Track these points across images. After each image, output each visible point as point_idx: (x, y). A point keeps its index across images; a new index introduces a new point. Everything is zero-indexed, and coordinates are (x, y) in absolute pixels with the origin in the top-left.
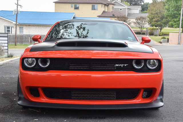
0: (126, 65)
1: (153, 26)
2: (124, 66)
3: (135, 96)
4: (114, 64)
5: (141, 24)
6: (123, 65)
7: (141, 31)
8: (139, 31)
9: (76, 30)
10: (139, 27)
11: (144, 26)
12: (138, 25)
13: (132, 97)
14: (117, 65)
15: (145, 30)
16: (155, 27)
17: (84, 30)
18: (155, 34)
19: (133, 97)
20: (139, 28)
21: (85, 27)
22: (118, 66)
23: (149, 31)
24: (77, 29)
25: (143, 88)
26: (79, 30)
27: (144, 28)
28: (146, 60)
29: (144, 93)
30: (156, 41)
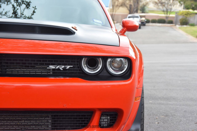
0: (68, 67)
1: (188, 9)
2: (64, 69)
3: (84, 123)
4: (46, 64)
5: (166, 6)
6: (63, 67)
7: (167, 17)
8: (163, 17)
9: (13, 6)
10: (164, 11)
11: (171, 9)
12: (161, 7)
13: (79, 126)
14: (52, 67)
15: (173, 15)
16: (191, 11)
17: (28, 8)
18: (190, 23)
19: (82, 126)
20: (163, 13)
21: (30, 2)
22: (54, 68)
23: (180, 17)
24: (15, 5)
25: (100, 109)
26: (18, 7)
27: (171, 12)
28: (105, 58)
29: (102, 118)
30: (192, 35)
